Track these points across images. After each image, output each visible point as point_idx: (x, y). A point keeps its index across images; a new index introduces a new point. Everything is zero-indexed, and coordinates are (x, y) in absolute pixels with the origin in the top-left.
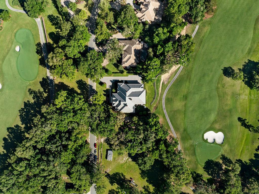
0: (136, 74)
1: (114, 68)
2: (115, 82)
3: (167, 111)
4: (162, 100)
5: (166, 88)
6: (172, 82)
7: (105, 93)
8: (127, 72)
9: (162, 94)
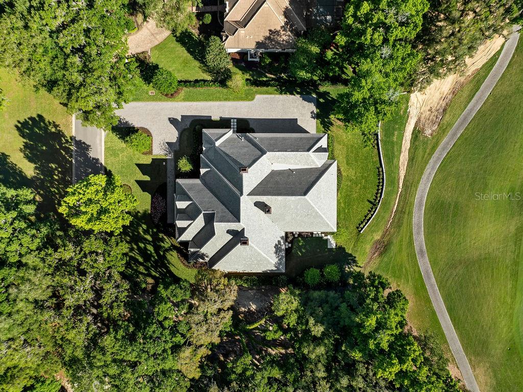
0: (288, 86)
1: (185, 63)
2: (191, 124)
3: (434, 263)
4: (410, 213)
5: (431, 154)
6: (458, 129)
7: (147, 178)
8: (247, 80)
9: (410, 185)
